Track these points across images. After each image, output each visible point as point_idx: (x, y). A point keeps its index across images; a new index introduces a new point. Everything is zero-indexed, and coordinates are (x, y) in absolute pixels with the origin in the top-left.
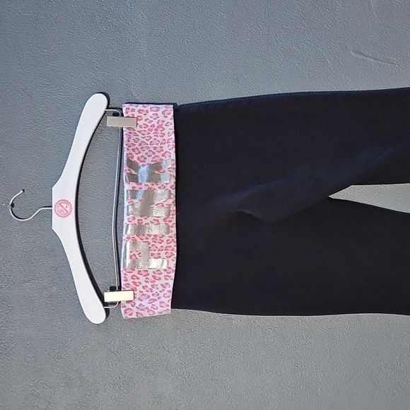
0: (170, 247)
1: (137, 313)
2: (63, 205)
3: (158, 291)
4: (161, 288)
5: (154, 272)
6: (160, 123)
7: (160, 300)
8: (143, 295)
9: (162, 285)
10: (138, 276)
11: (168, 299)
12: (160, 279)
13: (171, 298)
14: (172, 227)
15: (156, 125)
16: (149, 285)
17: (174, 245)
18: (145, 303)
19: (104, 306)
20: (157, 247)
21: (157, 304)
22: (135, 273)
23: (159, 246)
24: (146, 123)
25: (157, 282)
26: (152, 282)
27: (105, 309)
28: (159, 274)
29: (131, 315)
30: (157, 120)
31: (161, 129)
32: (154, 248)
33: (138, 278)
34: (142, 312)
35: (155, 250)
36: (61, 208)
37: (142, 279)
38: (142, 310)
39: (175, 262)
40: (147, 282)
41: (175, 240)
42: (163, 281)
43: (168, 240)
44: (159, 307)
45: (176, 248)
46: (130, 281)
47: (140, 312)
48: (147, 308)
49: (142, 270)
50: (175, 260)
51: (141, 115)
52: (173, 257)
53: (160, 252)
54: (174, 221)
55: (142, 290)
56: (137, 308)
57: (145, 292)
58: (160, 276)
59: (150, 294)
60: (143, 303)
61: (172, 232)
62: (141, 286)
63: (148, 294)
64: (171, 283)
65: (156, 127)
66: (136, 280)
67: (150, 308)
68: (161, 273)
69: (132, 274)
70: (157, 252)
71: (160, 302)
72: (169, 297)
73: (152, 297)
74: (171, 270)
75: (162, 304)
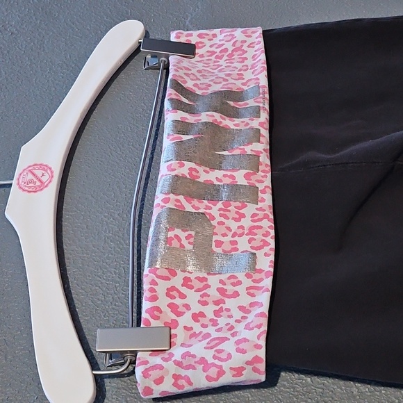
0: (260, 227)
1: (176, 377)
2: (36, 172)
3: (232, 321)
4: (238, 314)
5: (221, 282)
6: (238, 45)
7: (236, 338)
8: (194, 335)
9: (241, 308)
10: (184, 290)
11: (257, 331)
12: (236, 294)
13: (265, 328)
14: (263, 192)
15: (231, 49)
16: (209, 311)
17: (268, 225)
18: (198, 349)
19: (93, 369)
20: (229, 229)
21: (229, 347)
22: (177, 281)
23: (234, 225)
24: (213, 49)
25: (230, 303)
26: (217, 303)
27: (95, 376)
28: (234, 285)
29: (159, 381)
30: (233, 41)
31: (239, 52)
32: (224, 231)
33: (183, 296)
34: (189, 373)
35: (224, 235)
36: (30, 177)
37: (193, 297)
38: (188, 367)
39: (272, 258)
40: (204, 303)
41: (271, 217)
42: (245, 300)
43: (254, 215)
44: (234, 353)
45: (272, 232)
46: (163, 302)
47: (183, 373)
48: (203, 361)
49: (192, 276)
50: (273, 253)
51: (202, 40)
52: (266, 249)
53: (236, 238)
54: (268, 182)
55: (191, 323)
56: (178, 364)
57: (197, 328)
58: (237, 288)
59: (211, 330)
60: (192, 350)
61: (263, 200)
62: (188, 315)
63: (205, 331)
64: (264, 298)
65: (230, 52)
66: (178, 301)
67: (210, 360)
68: (239, 283)
69: (168, 284)
70: (229, 238)
71: (238, 342)
72: (259, 326)
73: (215, 335)
74: (262, 275)
75: (242, 346)
